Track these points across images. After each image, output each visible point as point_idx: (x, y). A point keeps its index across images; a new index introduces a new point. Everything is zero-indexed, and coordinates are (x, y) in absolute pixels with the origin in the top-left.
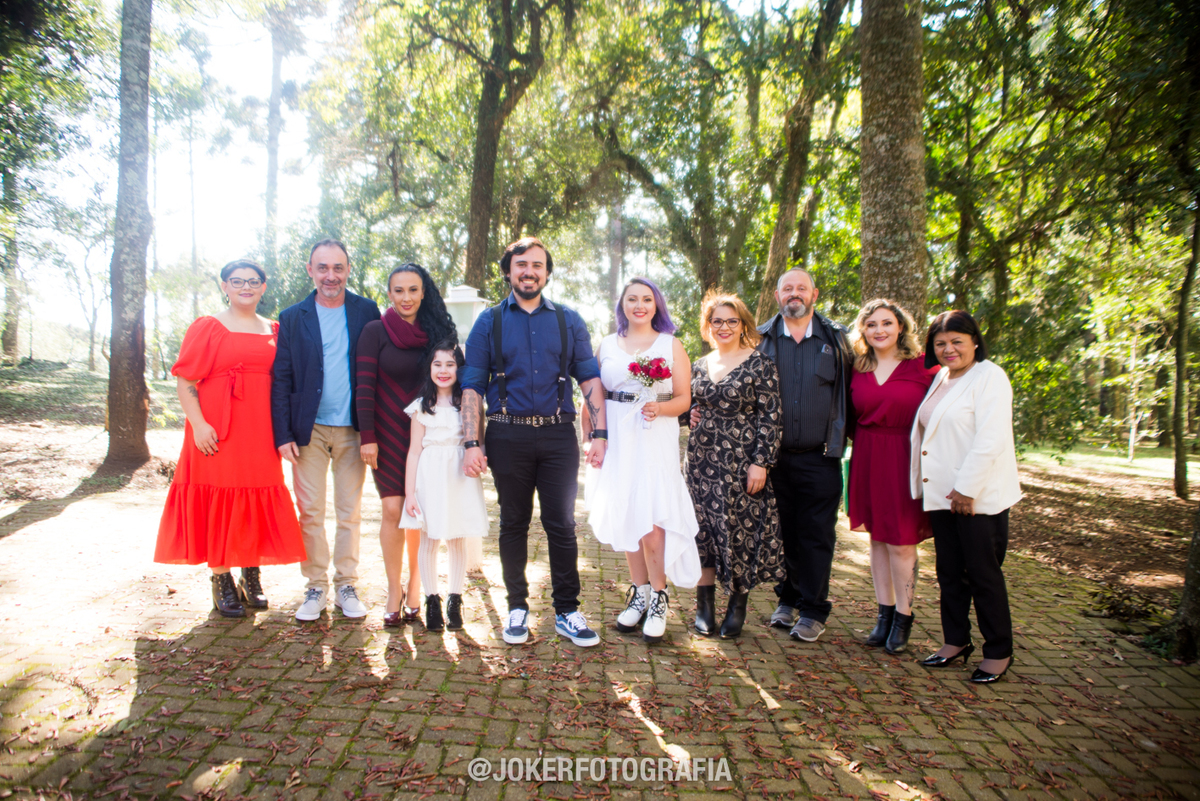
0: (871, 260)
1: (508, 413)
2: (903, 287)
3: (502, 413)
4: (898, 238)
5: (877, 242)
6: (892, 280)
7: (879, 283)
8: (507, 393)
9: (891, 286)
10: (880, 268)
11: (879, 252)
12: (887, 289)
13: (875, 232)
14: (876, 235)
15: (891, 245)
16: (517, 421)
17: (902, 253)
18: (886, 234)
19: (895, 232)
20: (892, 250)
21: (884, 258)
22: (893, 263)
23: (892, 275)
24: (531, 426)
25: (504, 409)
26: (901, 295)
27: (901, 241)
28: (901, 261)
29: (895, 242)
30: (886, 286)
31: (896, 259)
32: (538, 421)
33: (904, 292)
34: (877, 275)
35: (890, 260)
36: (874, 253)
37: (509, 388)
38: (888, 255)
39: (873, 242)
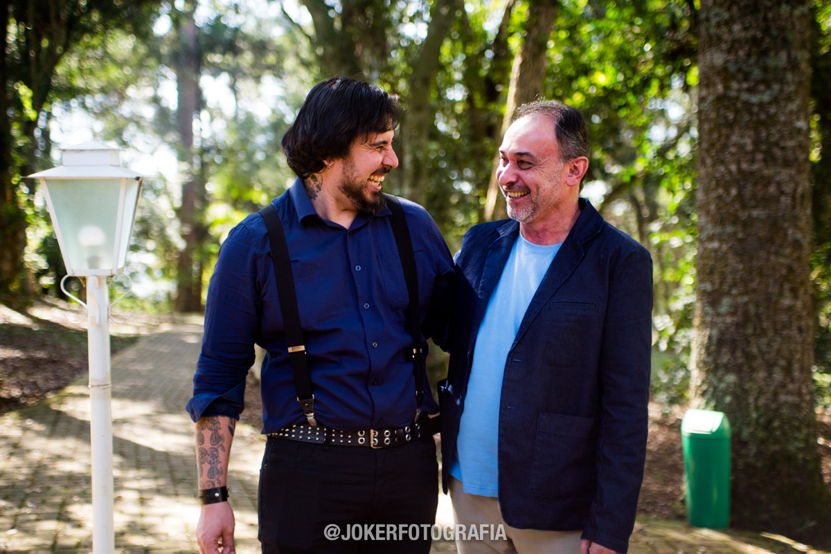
0: (720, 99)
1: (319, 423)
2: (776, 144)
3: (306, 423)
4: (771, 62)
5: (732, 68)
6: (757, 134)
7: (734, 138)
8: (315, 388)
9: (757, 143)
10: (737, 112)
11: (735, 85)
12: (749, 147)
13: (729, 51)
14: (732, 57)
15: (757, 73)
16: (339, 439)
17: (776, 87)
18: (749, 55)
19: (764, 53)
20: (758, 82)
21: (745, 96)
22: (761, 105)
23: (757, 125)
24: (367, 446)
25: (311, 417)
26: (774, 158)
27: (776, 69)
28: (775, 101)
29: (765, 69)
30: (748, 143)
31: (766, 97)
32: (381, 437)
33: (778, 153)
34: (730, 125)
35: (754, 99)
36: (727, 88)
37: (317, 376)
38: (751, 91)
39: (725, 69)
